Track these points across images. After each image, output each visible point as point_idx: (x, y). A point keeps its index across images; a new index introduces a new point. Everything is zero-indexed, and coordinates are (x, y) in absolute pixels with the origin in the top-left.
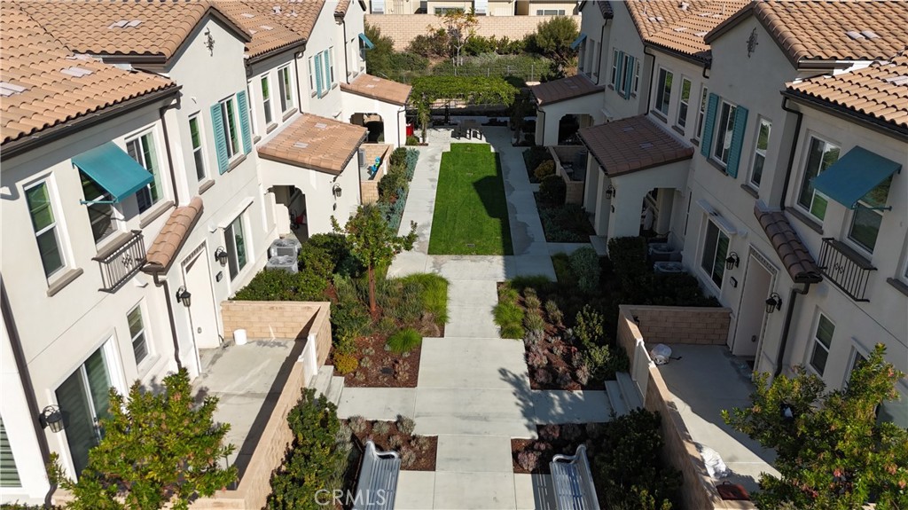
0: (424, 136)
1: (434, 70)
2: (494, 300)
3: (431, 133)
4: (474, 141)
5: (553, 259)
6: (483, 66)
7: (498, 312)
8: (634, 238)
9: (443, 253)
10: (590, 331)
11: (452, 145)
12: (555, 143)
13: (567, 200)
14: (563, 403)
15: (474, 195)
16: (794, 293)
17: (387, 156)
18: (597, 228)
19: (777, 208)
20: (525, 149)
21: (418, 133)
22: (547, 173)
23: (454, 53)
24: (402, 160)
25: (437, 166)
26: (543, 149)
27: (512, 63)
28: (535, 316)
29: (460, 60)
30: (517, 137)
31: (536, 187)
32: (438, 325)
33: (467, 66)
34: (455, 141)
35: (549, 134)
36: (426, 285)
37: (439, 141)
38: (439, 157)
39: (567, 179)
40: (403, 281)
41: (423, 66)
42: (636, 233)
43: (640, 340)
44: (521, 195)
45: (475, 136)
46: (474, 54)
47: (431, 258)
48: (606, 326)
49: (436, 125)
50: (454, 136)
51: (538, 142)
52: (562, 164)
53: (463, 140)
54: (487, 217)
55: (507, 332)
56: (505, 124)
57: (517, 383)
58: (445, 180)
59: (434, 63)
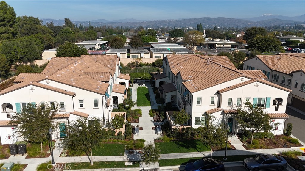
0: (132, 85)
1: (133, 70)
2: (149, 112)
3: (134, 84)
4: (143, 86)
5: (158, 106)
6: (143, 69)
7: (149, 114)
8: (169, 103)
9: (140, 106)
10: (162, 115)
11: (138, 87)
12: (159, 87)
13: (161, 97)
14: (159, 123)
15: (145, 96)
16: (185, 107)
17: (127, 90)
18: (165, 102)
19: (183, 97)
20: (153, 87)
21: (131, 84)
22: (157, 92)
23: (137, 66)
24: (130, 90)
25: (136, 91)
26: (156, 88)
27: (150, 68)
28: (155, 114)
29: (138, 68)
30: (151, 85)
31: (155, 95)
32: (141, 116)
33: (140, 69)
34: (139, 86)
35: (157, 85)
36: (138, 111)
37: (136, 86)
38: (136, 90)
39: (160, 93)
40: (134, 110)
41: (130, 69)
42: (170, 102)
43: (168, 114)
44: (153, 96)
45: (143, 85)
46: (141, 66)
47: (138, 107)
48: (164, 114)
49: (135, 82)
50: (138, 85)
51: (155, 86)
52: (160, 91)
53: (140, 86)
54: (148, 100)
55: (151, 116)
56: (149, 82)
57: (153, 122)
58: (138, 94)
59: (132, 69)
